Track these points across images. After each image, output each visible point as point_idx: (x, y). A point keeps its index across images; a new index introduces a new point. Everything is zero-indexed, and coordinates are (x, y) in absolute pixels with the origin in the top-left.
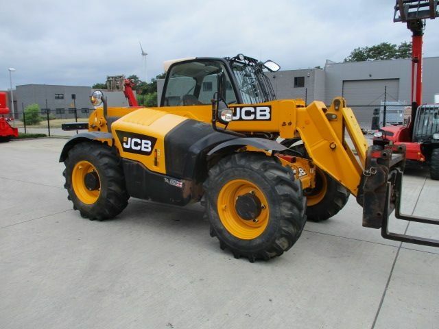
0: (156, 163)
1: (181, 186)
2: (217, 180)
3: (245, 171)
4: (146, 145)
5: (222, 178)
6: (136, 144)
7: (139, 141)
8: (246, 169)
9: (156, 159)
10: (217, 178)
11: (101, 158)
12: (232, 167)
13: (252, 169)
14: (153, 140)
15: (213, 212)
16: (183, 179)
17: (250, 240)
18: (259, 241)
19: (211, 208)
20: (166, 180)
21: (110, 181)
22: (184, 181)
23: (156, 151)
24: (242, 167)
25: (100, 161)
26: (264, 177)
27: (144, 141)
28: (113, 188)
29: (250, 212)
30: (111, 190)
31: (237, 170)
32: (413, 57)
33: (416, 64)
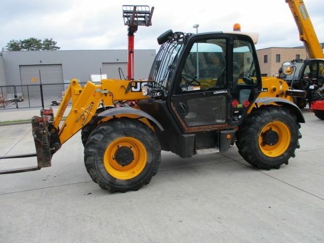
32: (129, 49)
33: (132, 54)
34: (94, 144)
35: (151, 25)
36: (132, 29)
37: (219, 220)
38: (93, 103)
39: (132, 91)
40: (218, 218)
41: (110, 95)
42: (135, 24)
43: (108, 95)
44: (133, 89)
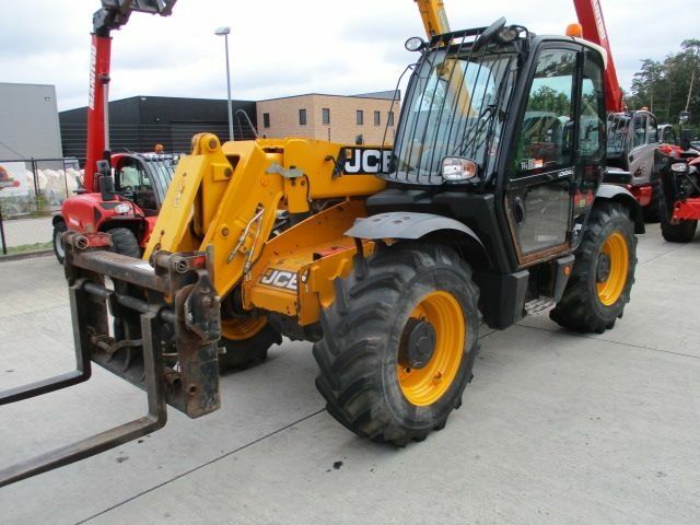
33: (105, 86)
34: (380, 318)
38: (260, 205)
39: (346, 173)
41: (302, 184)
43: (298, 183)
44: (348, 167)
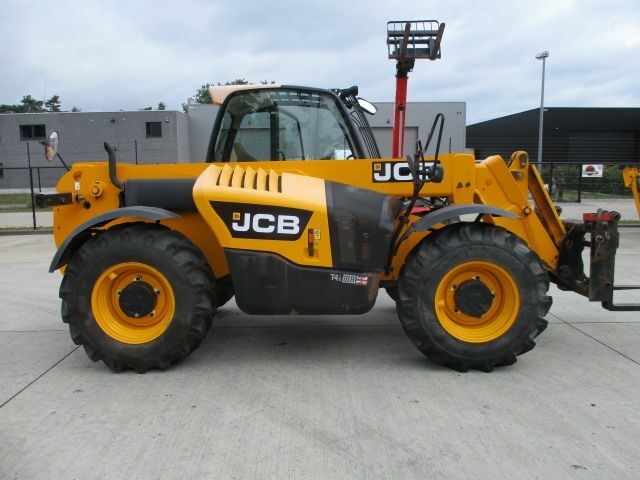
0: (311, 252)
1: (364, 283)
2: (437, 267)
3: (484, 249)
4: (288, 224)
5: (445, 263)
6: (264, 223)
7: (271, 218)
8: (487, 247)
9: (311, 245)
10: (436, 264)
11: (176, 253)
12: (463, 246)
13: (495, 245)
14: (304, 215)
15: (427, 314)
16: (367, 272)
17: (490, 342)
18: (505, 341)
19: (425, 309)
20: (335, 277)
21: (199, 293)
22: (369, 274)
23: (311, 231)
24: (481, 243)
25: (176, 258)
26: (515, 255)
27: (281, 218)
28: (202, 305)
29: (481, 305)
30: (200, 309)
31: (471, 249)
32: (397, 103)
33: (401, 112)
35: (439, 57)
36: (404, 66)
37: (484, 409)
40: (485, 407)
42: (407, 56)
